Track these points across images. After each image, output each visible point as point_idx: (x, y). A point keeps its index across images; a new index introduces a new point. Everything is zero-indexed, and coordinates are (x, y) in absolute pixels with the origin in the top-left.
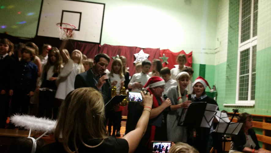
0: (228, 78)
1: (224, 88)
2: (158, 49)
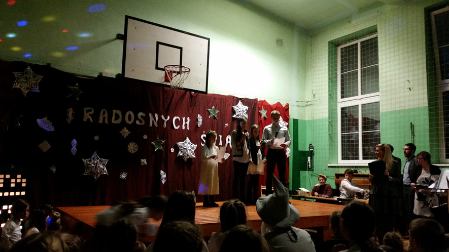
0: (331, 137)
2: (256, 100)
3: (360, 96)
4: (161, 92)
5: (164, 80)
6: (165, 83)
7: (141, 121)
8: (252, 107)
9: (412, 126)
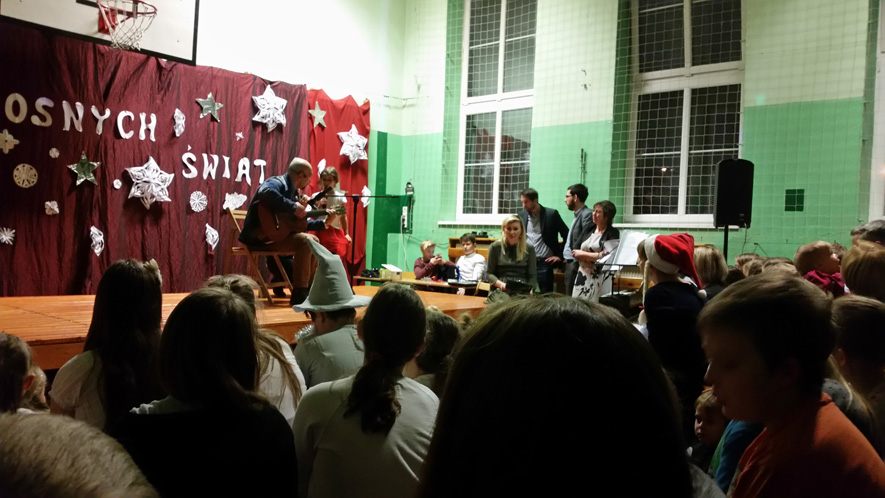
0: (446, 171)
1: (439, 190)
2: (302, 87)
3: (500, 94)
4: (91, 55)
5: (96, 28)
6: (99, 36)
7: (43, 119)
8: (295, 101)
9: (584, 156)
